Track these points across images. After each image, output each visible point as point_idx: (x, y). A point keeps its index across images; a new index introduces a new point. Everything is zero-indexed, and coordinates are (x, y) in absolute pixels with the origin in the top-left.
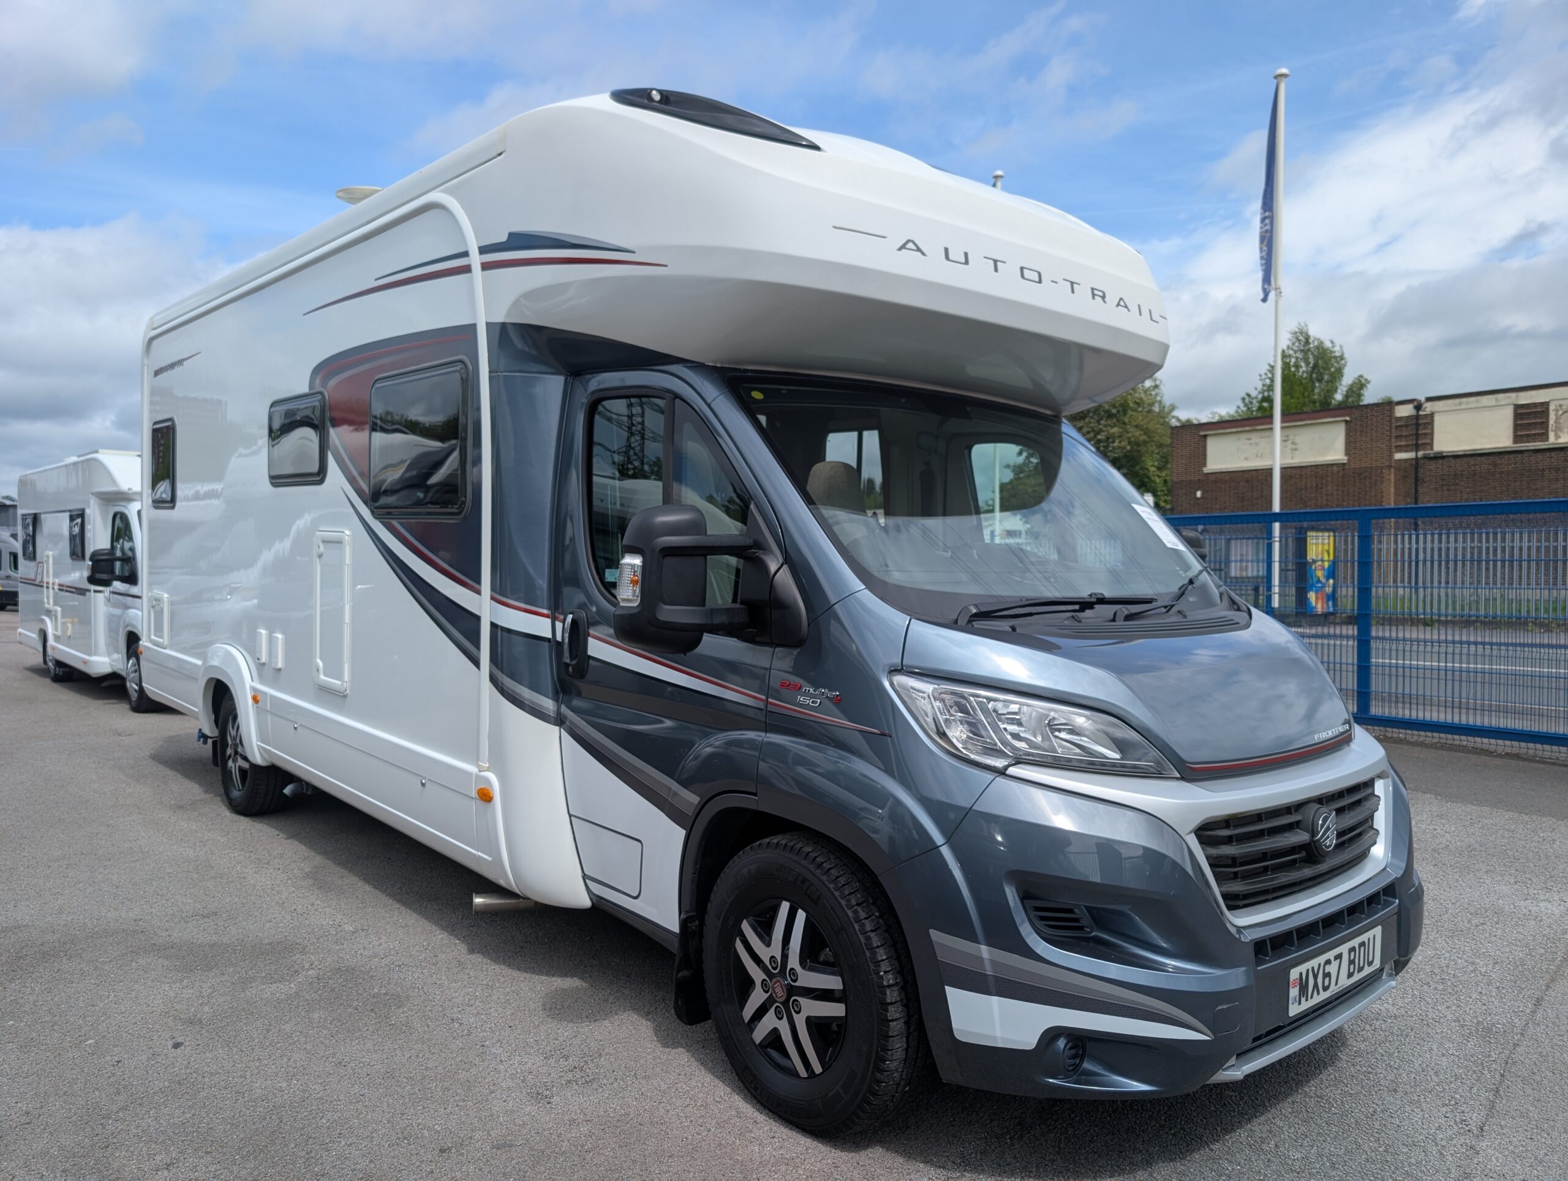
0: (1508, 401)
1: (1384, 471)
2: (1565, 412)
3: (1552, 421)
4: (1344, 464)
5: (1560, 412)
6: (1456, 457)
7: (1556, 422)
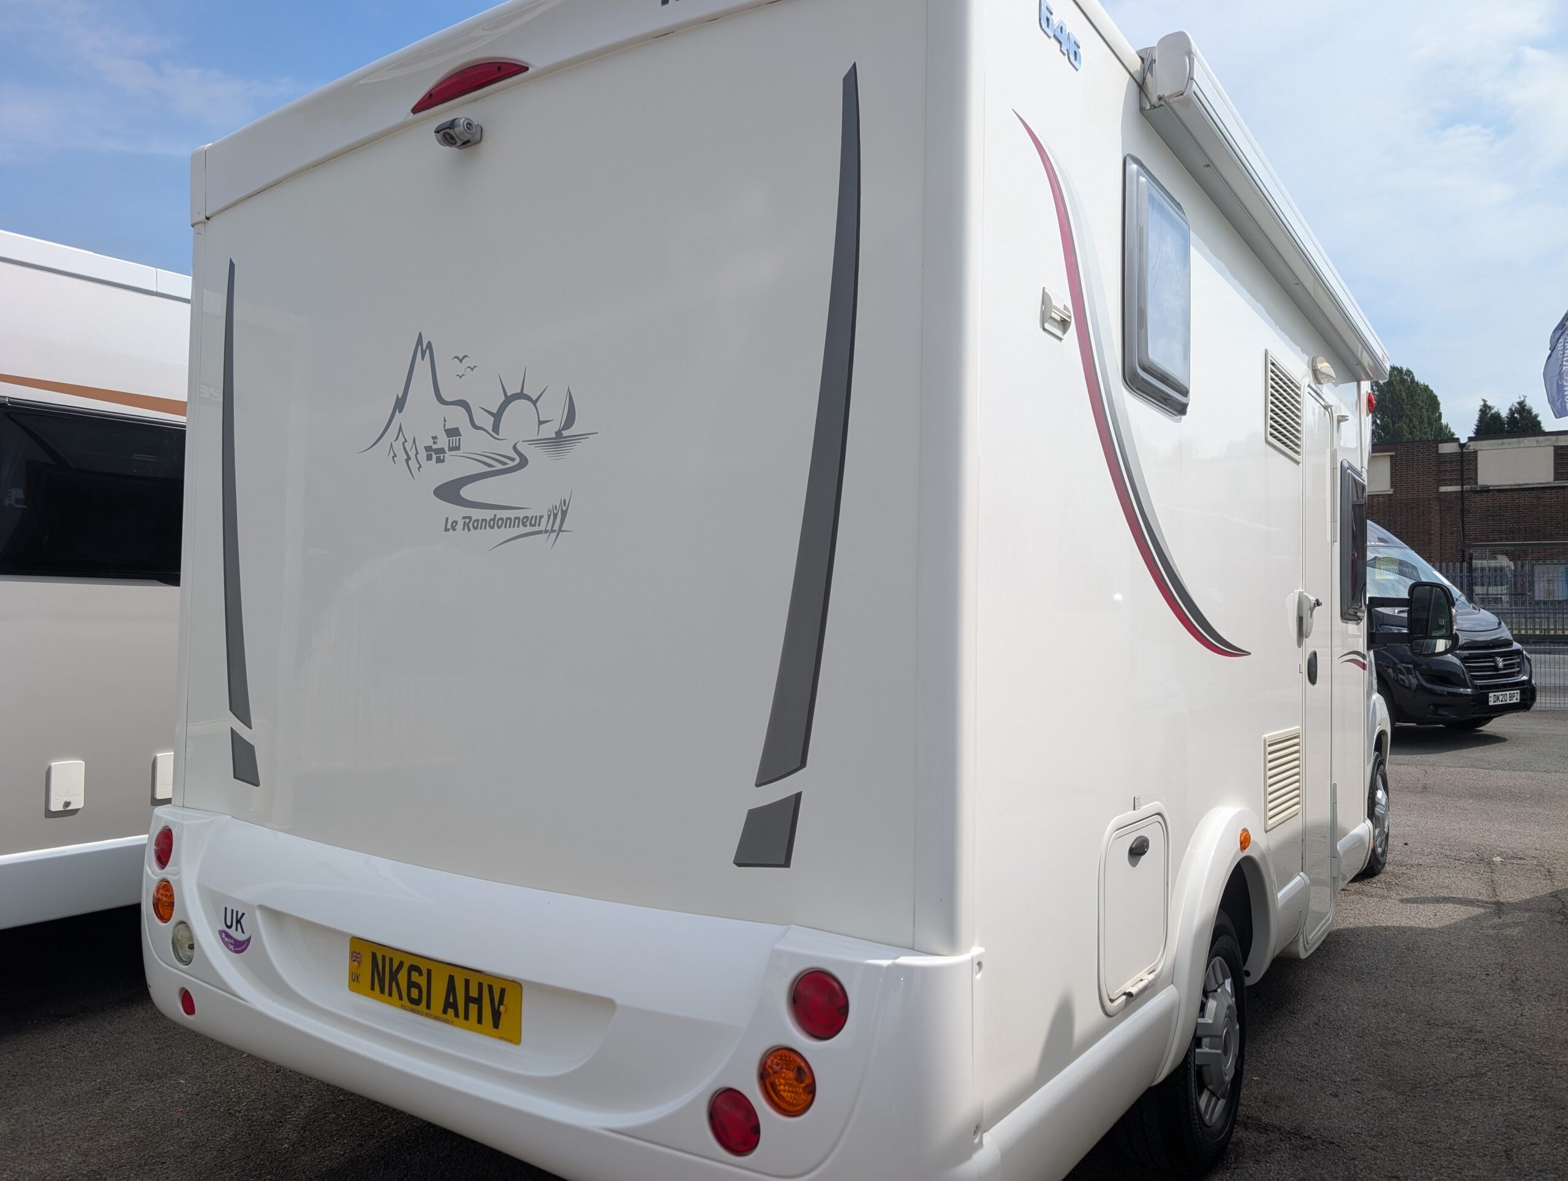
0: (1548, 443)
1: (1431, 502)
4: (1390, 495)
6: (1501, 491)
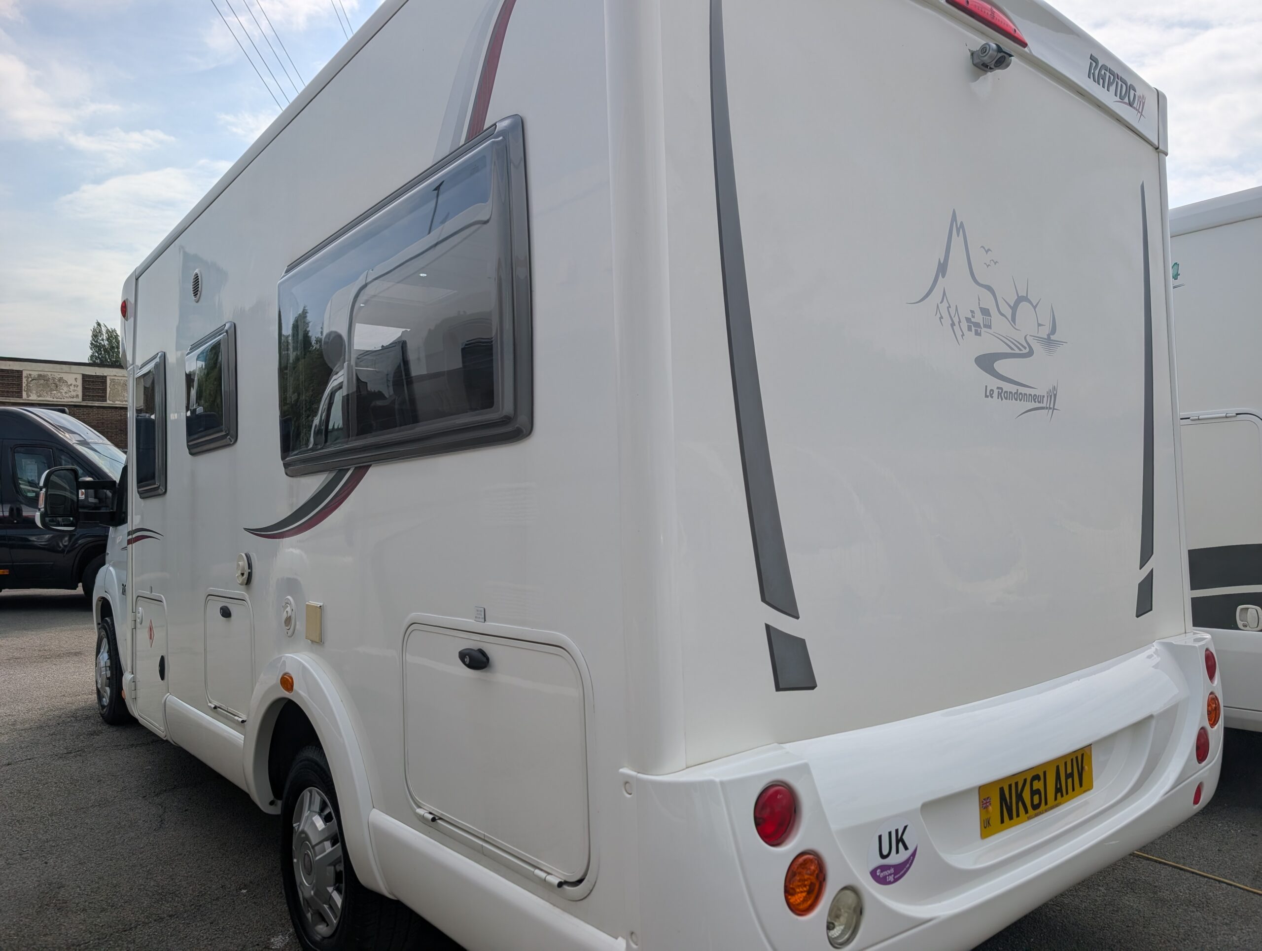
2: (33, 380)
3: (24, 385)
5: (30, 379)
7: (27, 385)
